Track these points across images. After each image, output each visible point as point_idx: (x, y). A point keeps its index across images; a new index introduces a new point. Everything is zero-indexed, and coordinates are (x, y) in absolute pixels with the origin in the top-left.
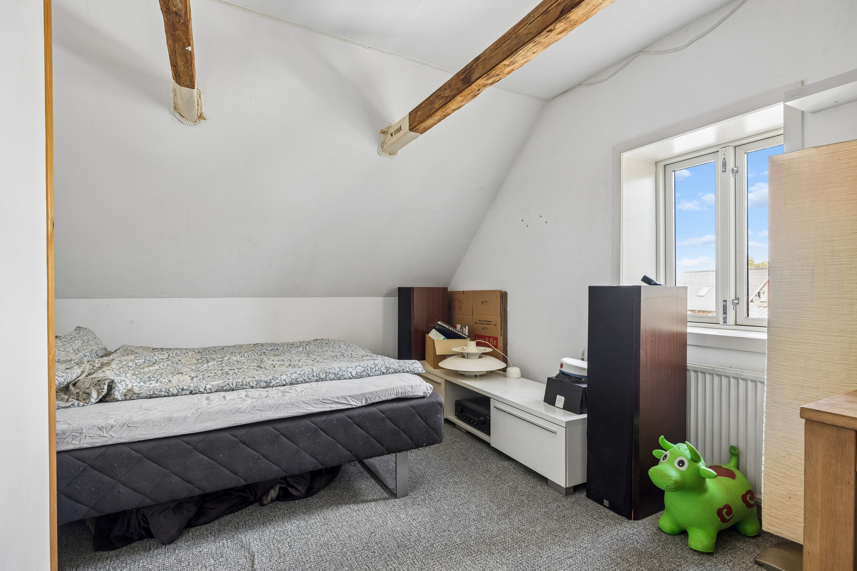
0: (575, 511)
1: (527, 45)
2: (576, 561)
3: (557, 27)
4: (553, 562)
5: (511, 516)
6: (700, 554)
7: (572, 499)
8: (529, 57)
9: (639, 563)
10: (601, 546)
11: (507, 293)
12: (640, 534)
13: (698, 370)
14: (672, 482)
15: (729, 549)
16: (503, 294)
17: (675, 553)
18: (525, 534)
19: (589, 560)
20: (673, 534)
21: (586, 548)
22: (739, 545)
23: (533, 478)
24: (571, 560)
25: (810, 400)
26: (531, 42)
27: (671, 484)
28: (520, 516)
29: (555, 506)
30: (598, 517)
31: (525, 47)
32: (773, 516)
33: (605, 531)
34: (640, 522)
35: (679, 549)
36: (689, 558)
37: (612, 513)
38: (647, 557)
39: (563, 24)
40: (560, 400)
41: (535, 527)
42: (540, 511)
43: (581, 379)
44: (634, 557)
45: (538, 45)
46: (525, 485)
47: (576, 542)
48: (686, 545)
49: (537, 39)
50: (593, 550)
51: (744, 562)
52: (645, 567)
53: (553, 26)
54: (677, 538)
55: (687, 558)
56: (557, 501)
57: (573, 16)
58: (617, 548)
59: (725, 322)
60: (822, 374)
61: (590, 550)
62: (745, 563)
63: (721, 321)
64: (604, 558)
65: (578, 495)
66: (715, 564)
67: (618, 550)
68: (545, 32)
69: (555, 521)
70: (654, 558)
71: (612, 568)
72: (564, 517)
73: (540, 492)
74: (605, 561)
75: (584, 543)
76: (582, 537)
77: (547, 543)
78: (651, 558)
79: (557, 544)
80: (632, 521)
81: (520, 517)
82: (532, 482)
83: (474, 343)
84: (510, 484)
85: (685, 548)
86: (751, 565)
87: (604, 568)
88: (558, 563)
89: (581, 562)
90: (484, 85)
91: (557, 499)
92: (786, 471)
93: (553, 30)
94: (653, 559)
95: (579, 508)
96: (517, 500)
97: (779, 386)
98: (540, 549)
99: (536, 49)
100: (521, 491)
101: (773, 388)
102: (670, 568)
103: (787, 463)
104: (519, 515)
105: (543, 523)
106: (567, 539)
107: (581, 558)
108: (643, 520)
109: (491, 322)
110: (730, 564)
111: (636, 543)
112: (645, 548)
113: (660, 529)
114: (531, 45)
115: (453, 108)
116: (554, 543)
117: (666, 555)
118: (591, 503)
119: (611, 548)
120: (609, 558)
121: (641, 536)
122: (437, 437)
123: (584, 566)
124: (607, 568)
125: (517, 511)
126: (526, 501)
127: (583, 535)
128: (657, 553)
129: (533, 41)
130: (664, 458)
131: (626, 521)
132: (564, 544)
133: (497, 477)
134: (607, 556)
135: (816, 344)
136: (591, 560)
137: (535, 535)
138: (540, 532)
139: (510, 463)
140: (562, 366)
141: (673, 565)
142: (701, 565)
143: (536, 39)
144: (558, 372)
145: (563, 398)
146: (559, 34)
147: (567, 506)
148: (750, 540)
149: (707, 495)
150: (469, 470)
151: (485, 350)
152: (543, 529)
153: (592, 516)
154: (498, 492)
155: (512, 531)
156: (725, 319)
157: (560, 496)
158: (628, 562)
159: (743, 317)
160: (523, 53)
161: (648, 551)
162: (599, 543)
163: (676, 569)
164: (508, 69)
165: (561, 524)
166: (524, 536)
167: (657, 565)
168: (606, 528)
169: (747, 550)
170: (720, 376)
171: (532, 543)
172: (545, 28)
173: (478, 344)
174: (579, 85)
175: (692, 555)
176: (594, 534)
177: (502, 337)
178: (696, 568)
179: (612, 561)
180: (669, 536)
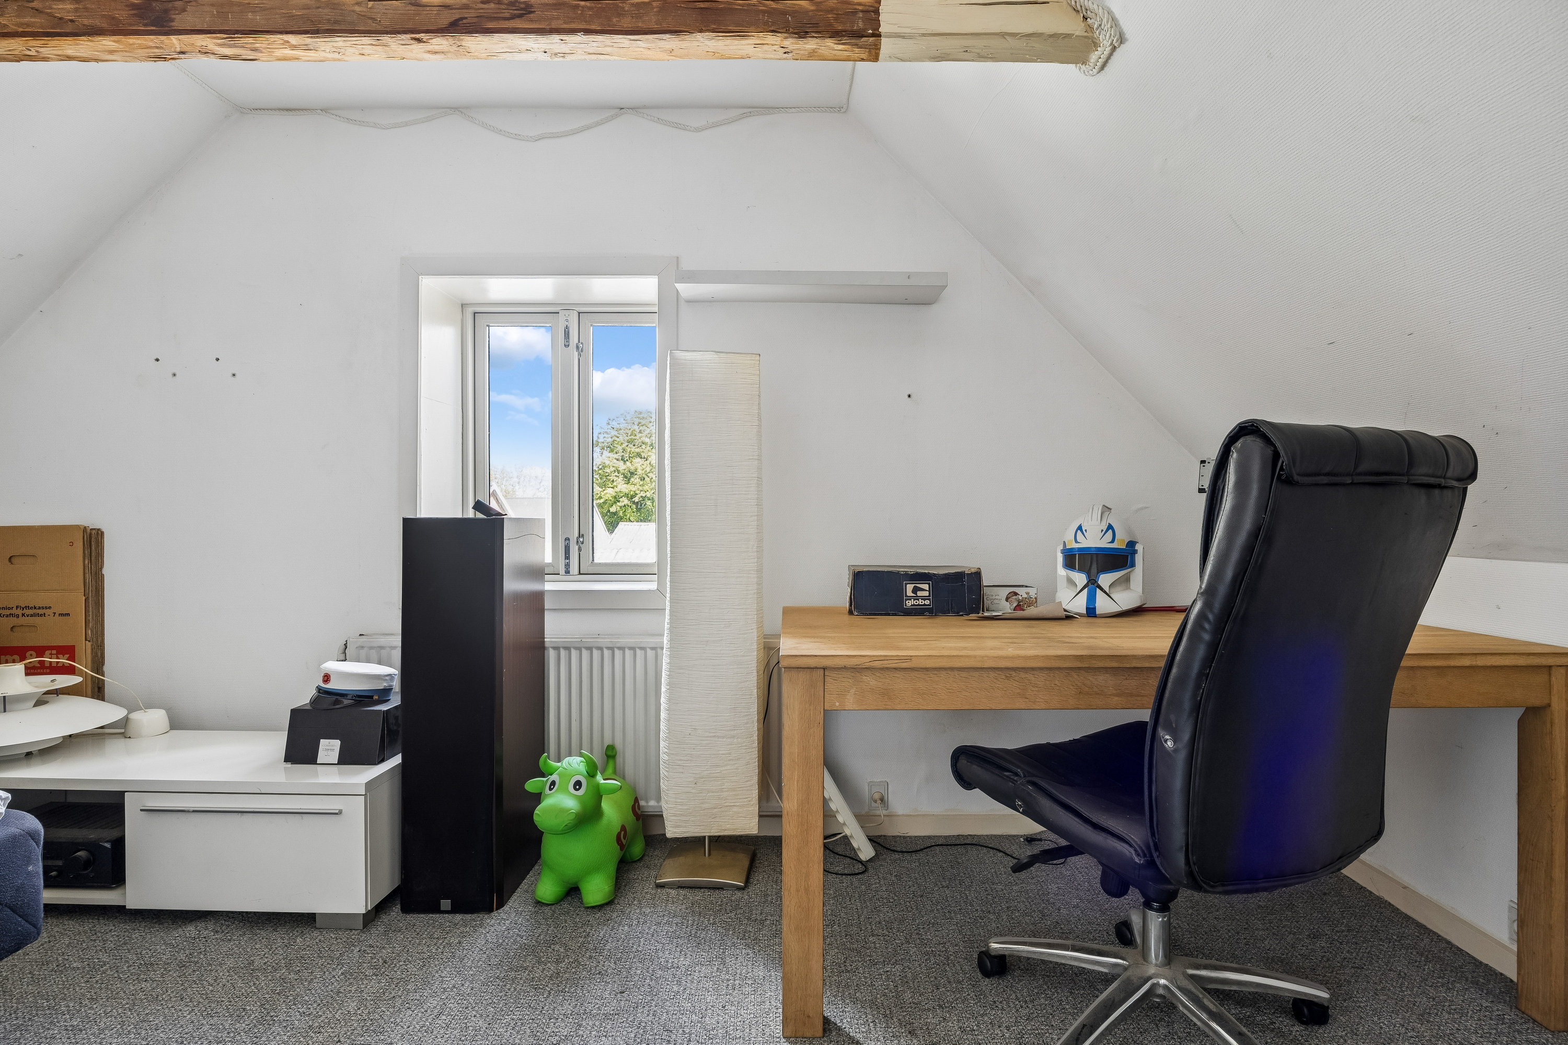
0: (397, 944)
1: (359, 37)
2: (452, 1013)
3: (435, 41)
4: (415, 1038)
5: (277, 1016)
6: (600, 909)
7: (379, 929)
8: (348, 56)
9: (539, 962)
10: (475, 970)
11: (102, 533)
12: (516, 924)
13: (559, 646)
14: (573, 816)
15: (625, 886)
16: (91, 534)
17: (574, 924)
18: (332, 1028)
19: (470, 1000)
20: (559, 901)
21: (454, 987)
22: (631, 876)
23: (275, 930)
24: (444, 1017)
25: (714, 657)
26: (370, 37)
27: (571, 820)
28: (300, 1006)
29: (356, 954)
30: (442, 933)
31: (353, 37)
32: (679, 814)
33: (467, 947)
34: (506, 908)
35: (574, 917)
36: (591, 920)
37: (458, 917)
38: (544, 948)
39: (447, 43)
40: (329, 749)
41: (344, 1007)
42: (334, 977)
43: (371, 697)
44: (529, 958)
45: (381, 47)
46: (267, 950)
47: (434, 988)
48: (579, 907)
49: (386, 38)
50: (468, 983)
51: (646, 893)
52: (549, 962)
53: (428, 37)
54: (564, 904)
55: (589, 922)
56: (355, 946)
57: (470, 42)
58: (498, 960)
59: (567, 572)
60: (725, 623)
61: (463, 985)
62: (648, 892)
63: (562, 570)
64: (489, 984)
65: (385, 918)
66: (622, 912)
67: (501, 961)
68: (409, 36)
69: (375, 977)
70: (553, 944)
71: (509, 989)
72: (385, 962)
73: (308, 946)
74: (493, 987)
75: (447, 981)
76: (437, 975)
77: (385, 1018)
78: (550, 947)
79: (403, 1010)
80: (495, 913)
81: (298, 1008)
82: (279, 937)
83: (20, 667)
84: (230, 963)
85: (580, 911)
86: (653, 892)
87: (499, 998)
88: (425, 1034)
89: (460, 1009)
90: (204, 50)
91: (351, 942)
92: (691, 751)
93: (424, 42)
94: (552, 946)
95: (402, 936)
96: (269, 984)
97: (684, 646)
98: (379, 1034)
99: (371, 51)
100: (265, 963)
101: (677, 650)
102: (579, 945)
103: (693, 741)
104: (295, 1004)
105: (353, 993)
106: (416, 992)
107: (456, 1005)
108: (508, 903)
109: (50, 608)
110: (635, 902)
111: (519, 939)
112: (534, 939)
113: (539, 903)
114: (366, 40)
115: (70, 52)
116: (397, 1011)
117: (565, 932)
118: (419, 920)
119: (490, 965)
120: (497, 980)
121: (520, 926)
122: (29, 926)
123: (469, 1012)
124: (503, 994)
125: (284, 1001)
126: (292, 976)
127: (437, 972)
128: (553, 937)
129: (375, 37)
130: (552, 787)
131: (486, 916)
132: (416, 1001)
133: (184, 966)
134: (492, 979)
135: (718, 589)
136: (474, 998)
137: (353, 1018)
138: (359, 1009)
139: (201, 925)
140: (327, 678)
141: (580, 939)
142: (608, 921)
143: (384, 36)
144: (313, 692)
145: (337, 744)
146: (429, 52)
147: (378, 944)
148: (638, 864)
149: (605, 821)
150: (92, 987)
151: (53, 681)
152: (362, 1001)
153: (431, 937)
154: (212, 991)
155: (302, 1039)
156: (567, 566)
157: (353, 934)
158: (525, 969)
159: (589, 562)
160: (341, 44)
161: (541, 940)
162: (469, 969)
163: (586, 942)
164: (288, 52)
165: (388, 976)
166: (333, 1032)
167: (562, 950)
168: (465, 942)
169: (642, 878)
170: (590, 649)
171: (358, 1034)
172: (412, 32)
173: (30, 671)
174: (325, 110)
175: (593, 915)
176: (453, 961)
177: (89, 644)
178: (605, 928)
179: (503, 982)
180: (553, 907)
